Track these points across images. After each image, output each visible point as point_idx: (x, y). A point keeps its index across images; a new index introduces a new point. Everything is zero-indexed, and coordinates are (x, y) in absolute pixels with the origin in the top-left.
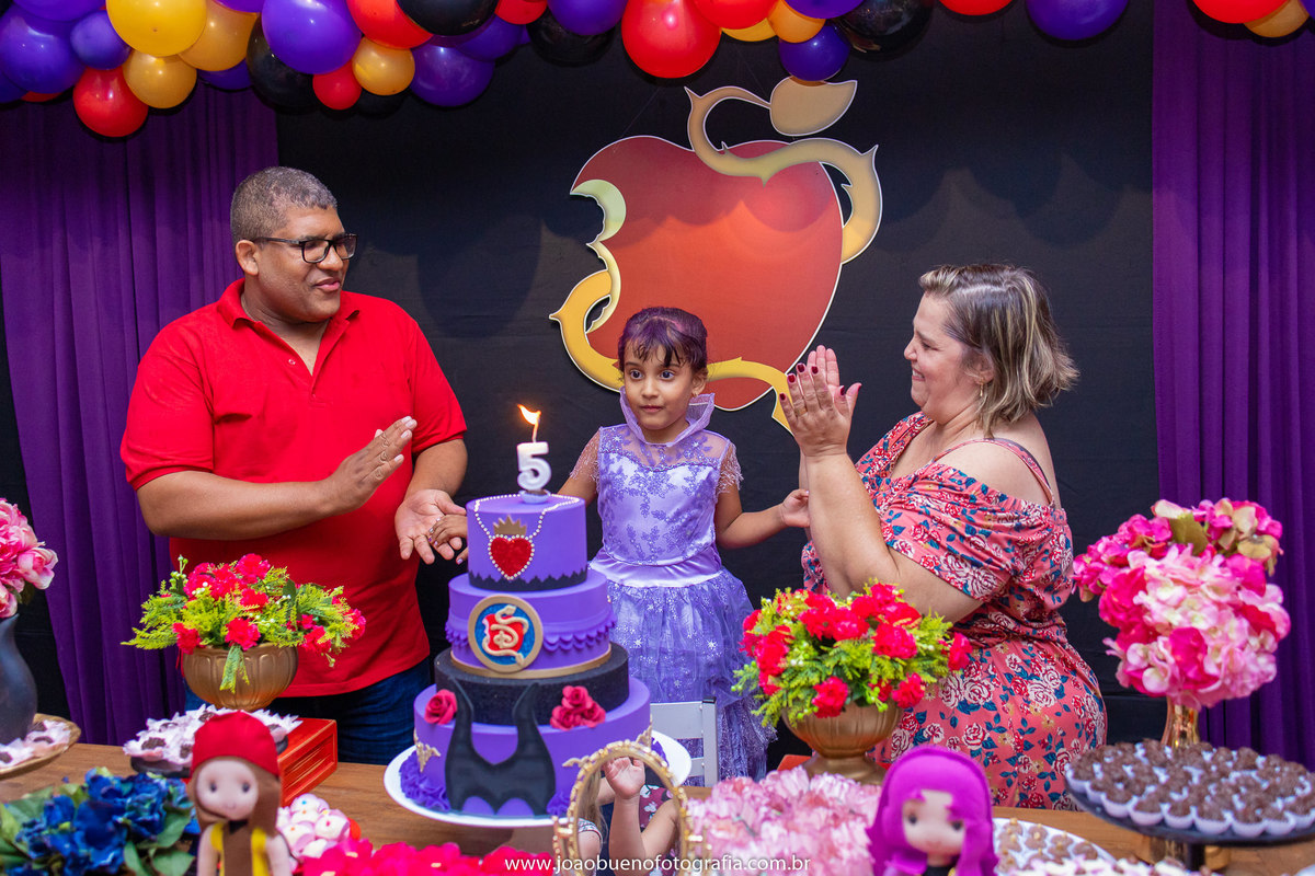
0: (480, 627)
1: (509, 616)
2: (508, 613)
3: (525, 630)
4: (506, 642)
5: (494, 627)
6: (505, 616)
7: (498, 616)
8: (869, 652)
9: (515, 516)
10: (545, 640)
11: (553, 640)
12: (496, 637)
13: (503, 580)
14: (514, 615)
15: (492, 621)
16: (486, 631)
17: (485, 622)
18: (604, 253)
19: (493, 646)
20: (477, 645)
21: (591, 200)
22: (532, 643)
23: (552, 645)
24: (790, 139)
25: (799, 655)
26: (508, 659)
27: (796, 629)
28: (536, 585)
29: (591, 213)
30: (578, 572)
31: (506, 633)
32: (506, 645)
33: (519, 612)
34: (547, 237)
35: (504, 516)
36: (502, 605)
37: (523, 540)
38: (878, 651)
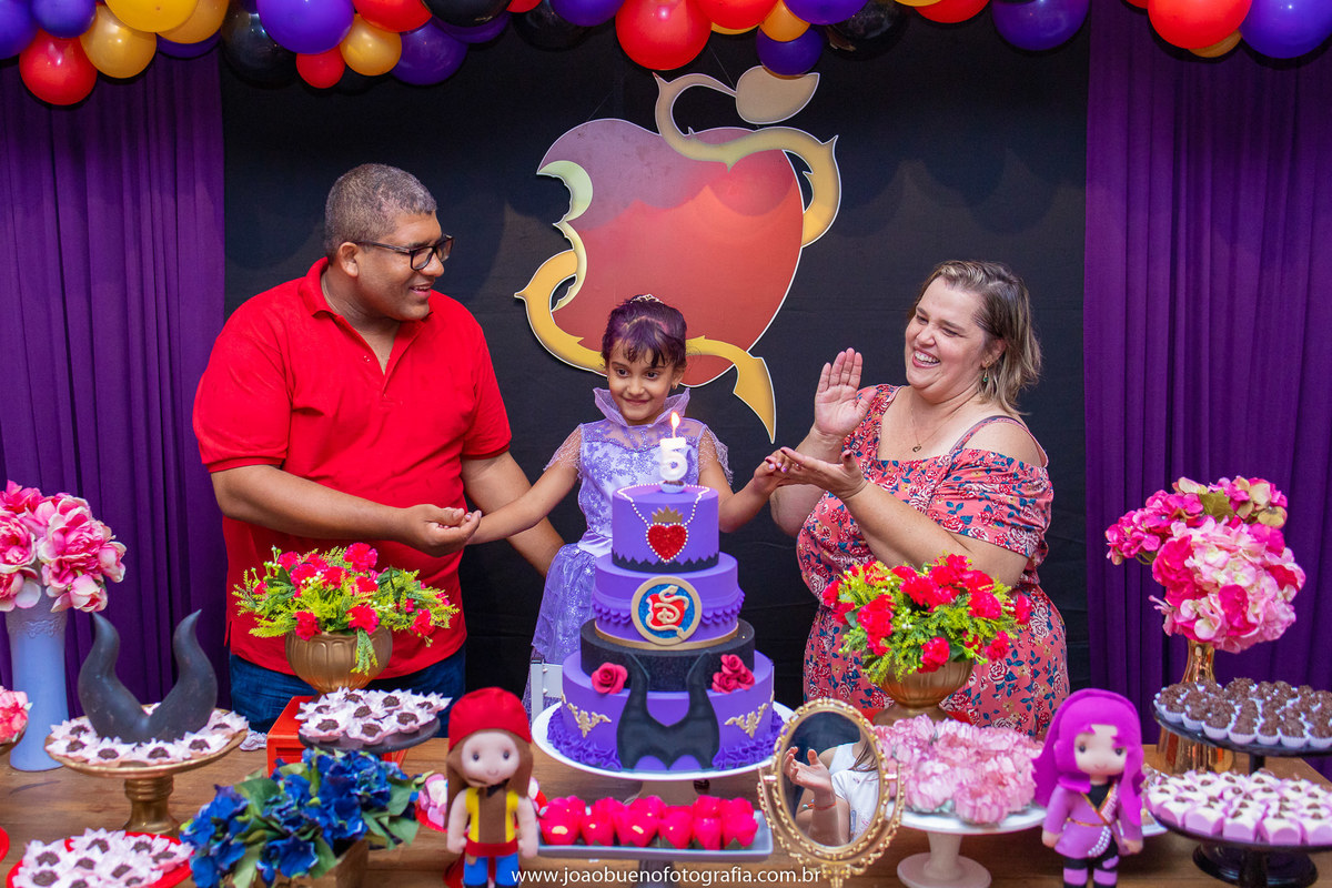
0: (643, 606)
1: (672, 596)
2: (672, 592)
3: (686, 607)
4: (668, 619)
5: (657, 605)
6: (668, 595)
7: (661, 594)
8: (965, 614)
9: (673, 506)
10: (703, 616)
11: (709, 615)
12: (659, 614)
13: (660, 563)
14: (676, 594)
15: (656, 599)
16: (650, 609)
17: (649, 601)
18: (571, 233)
19: (656, 621)
20: (640, 622)
21: (558, 181)
22: (692, 618)
23: (708, 619)
24: (754, 127)
25: (904, 620)
27: (898, 597)
28: (689, 567)
29: (558, 194)
30: (712, 556)
31: (669, 610)
32: (669, 621)
33: (681, 591)
34: (511, 217)
35: (662, 506)
36: (664, 586)
37: (680, 527)
38: (976, 613)
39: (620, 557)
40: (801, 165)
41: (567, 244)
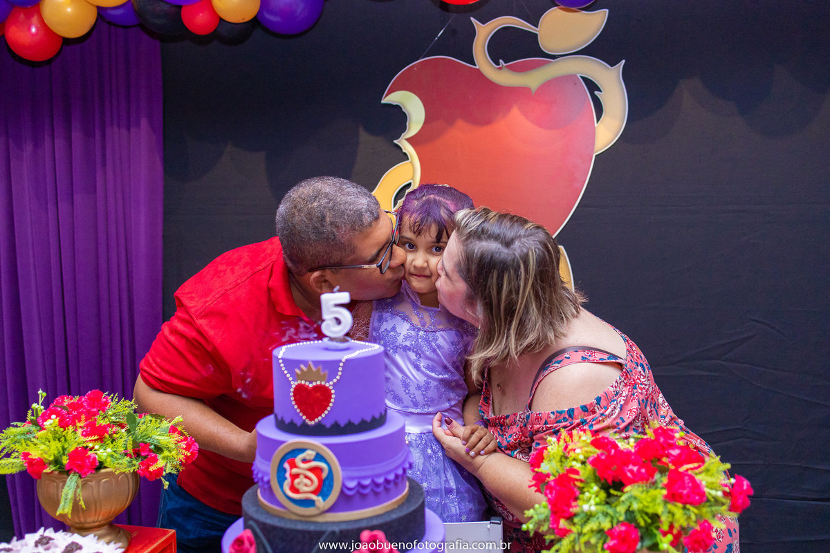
0: (281, 470)
1: (309, 461)
2: (308, 458)
3: (324, 475)
4: (307, 486)
5: (295, 471)
6: (304, 461)
7: (298, 460)
8: (660, 499)
9: (316, 363)
10: (344, 485)
11: (352, 484)
12: (297, 481)
13: (304, 424)
14: (314, 460)
15: (293, 465)
16: (287, 475)
17: (286, 466)
18: (408, 148)
20: (278, 487)
21: (398, 108)
22: (331, 486)
23: (350, 489)
24: (554, 57)
25: (590, 500)
26: (309, 503)
27: (586, 472)
28: (337, 430)
29: (398, 117)
30: (377, 416)
31: (307, 477)
32: (306, 489)
33: (319, 457)
34: (364, 137)
35: (305, 363)
36: (303, 450)
37: (324, 387)
38: (672, 497)
39: (279, 418)
40: (592, 86)
41: (405, 157)
